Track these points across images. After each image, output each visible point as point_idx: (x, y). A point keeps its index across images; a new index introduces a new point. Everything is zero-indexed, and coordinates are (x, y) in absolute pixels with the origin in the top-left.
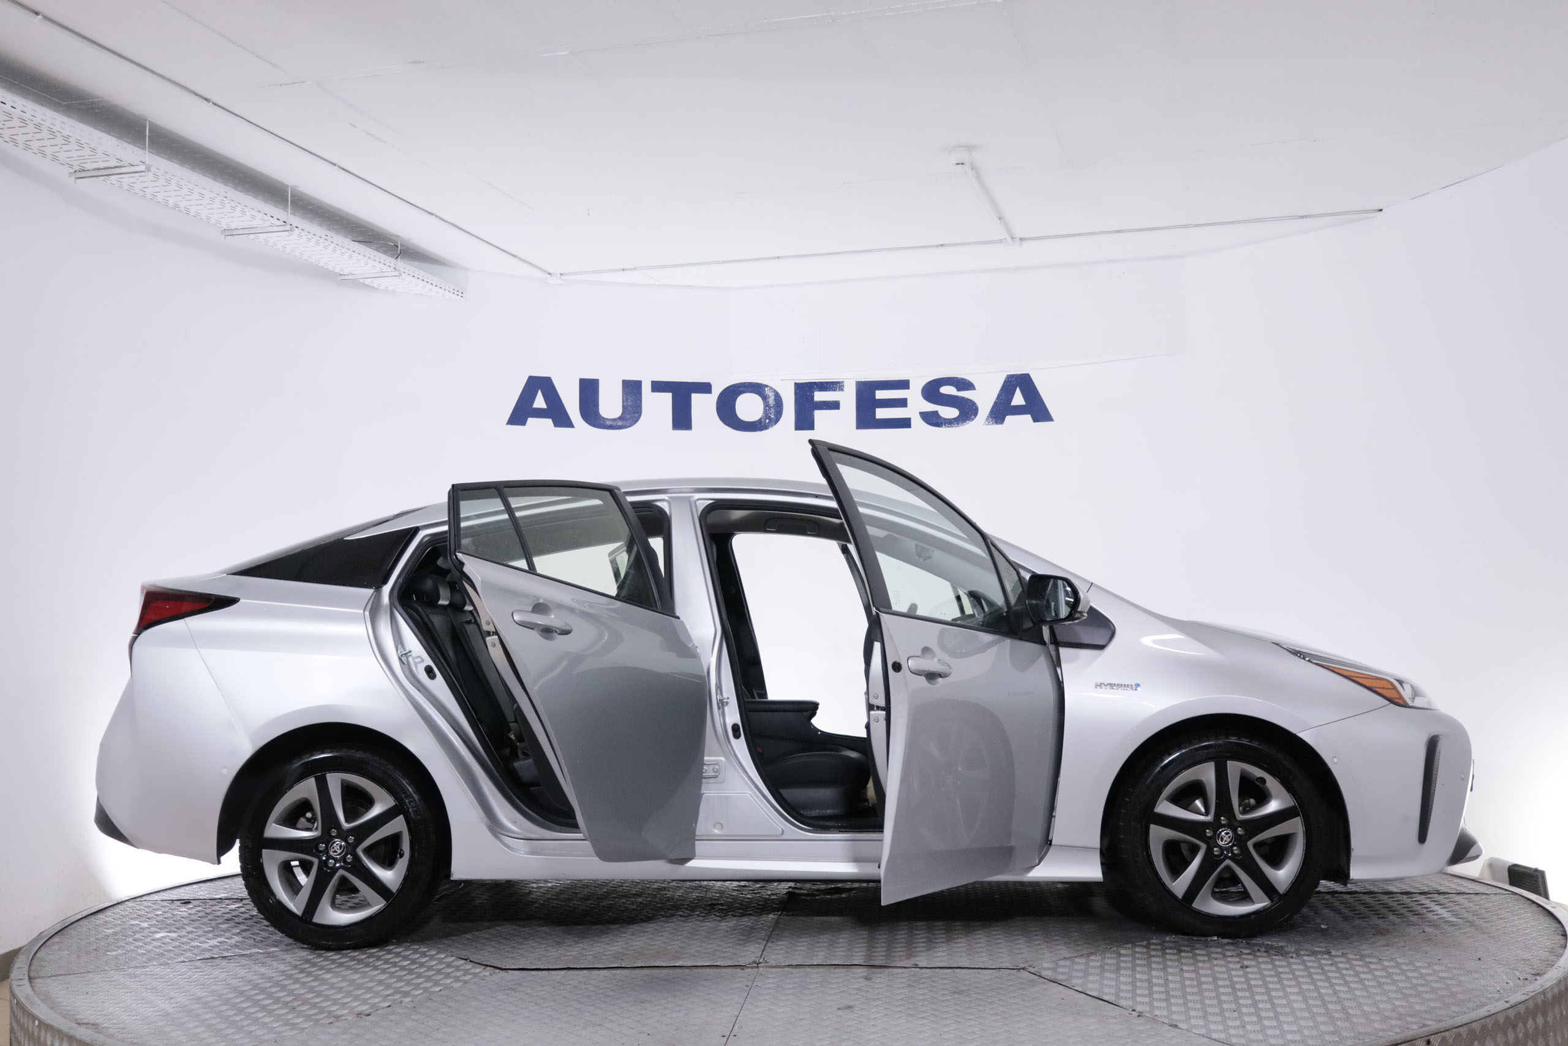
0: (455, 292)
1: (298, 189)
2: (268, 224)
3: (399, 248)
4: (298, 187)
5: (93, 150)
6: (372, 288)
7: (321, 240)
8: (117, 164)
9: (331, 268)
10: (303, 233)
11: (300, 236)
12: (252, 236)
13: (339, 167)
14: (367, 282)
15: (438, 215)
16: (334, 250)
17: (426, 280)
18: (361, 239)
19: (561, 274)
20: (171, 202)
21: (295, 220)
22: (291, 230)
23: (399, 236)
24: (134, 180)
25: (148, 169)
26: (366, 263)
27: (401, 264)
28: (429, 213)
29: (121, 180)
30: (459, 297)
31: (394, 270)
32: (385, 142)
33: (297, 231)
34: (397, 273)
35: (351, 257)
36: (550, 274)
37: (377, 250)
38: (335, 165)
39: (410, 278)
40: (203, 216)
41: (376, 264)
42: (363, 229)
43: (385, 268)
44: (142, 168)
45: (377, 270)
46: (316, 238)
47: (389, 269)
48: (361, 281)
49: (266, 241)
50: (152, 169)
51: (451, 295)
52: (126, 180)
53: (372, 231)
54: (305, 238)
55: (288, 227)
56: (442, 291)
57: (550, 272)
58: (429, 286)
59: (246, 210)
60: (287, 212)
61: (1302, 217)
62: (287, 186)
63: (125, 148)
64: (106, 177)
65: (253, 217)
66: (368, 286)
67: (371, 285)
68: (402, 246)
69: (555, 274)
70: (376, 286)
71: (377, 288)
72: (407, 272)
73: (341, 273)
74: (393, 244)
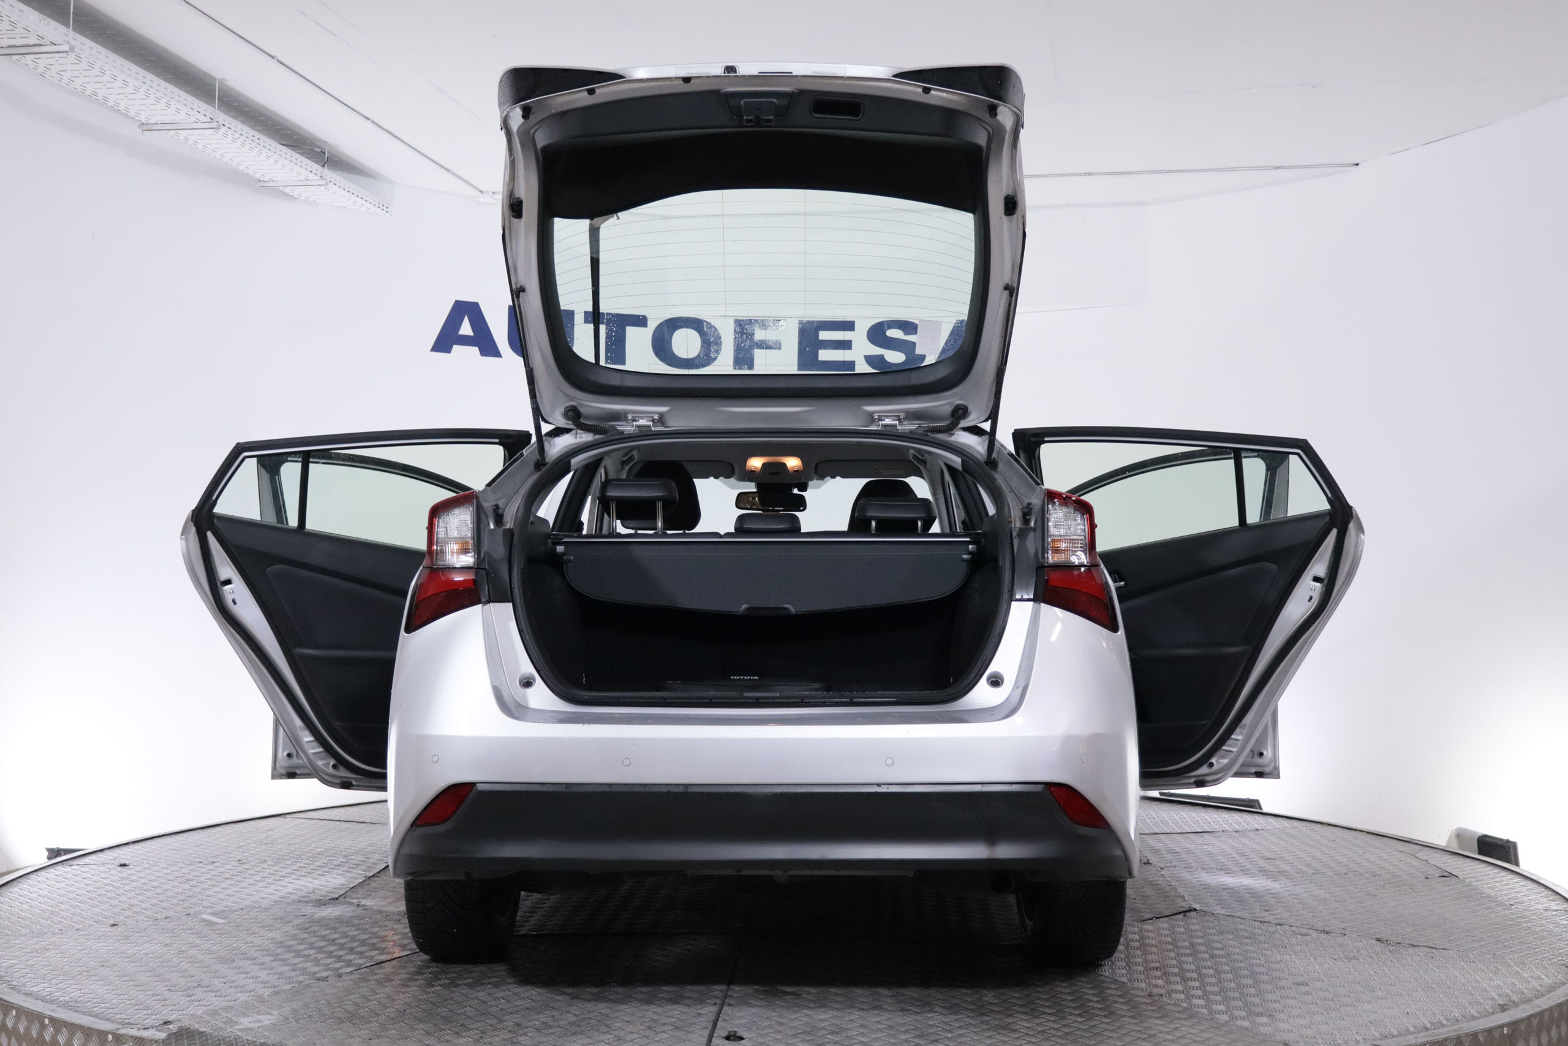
0: (381, 206)
1: (226, 83)
2: (193, 119)
3: (326, 155)
4: (226, 81)
5: (13, 24)
6: (292, 197)
7: (248, 141)
8: (38, 42)
9: (251, 173)
10: (230, 132)
11: (225, 135)
12: (172, 133)
13: (279, 61)
14: (288, 190)
15: (374, 120)
16: (260, 153)
17: (352, 191)
18: (285, 143)
19: (493, 193)
20: (89, 89)
21: (221, 117)
22: (218, 128)
23: (326, 142)
24: (52, 61)
25: (72, 49)
26: (292, 170)
27: (327, 172)
28: (366, 118)
29: (36, 60)
30: (384, 212)
31: (320, 178)
32: (335, 35)
33: (223, 130)
34: (323, 182)
35: (276, 161)
36: (481, 192)
37: (301, 154)
38: (273, 57)
39: (336, 188)
40: (122, 108)
41: (301, 170)
42: (289, 132)
43: (311, 176)
44: (66, 48)
45: (302, 177)
46: (242, 138)
47: (316, 177)
48: (281, 188)
49: (186, 139)
50: (76, 50)
51: (376, 209)
52: (44, 60)
53: (299, 134)
54: (230, 137)
55: (214, 125)
56: (367, 205)
57: (482, 189)
58: (354, 198)
59: (172, 102)
60: (214, 107)
61: (1278, 168)
62: (215, 79)
63: (48, 24)
64: (21, 56)
65: (178, 111)
66: (287, 195)
67: (291, 194)
68: (329, 153)
69: (487, 192)
70: (296, 196)
71: (297, 198)
72: (333, 182)
73: (261, 179)
74: (319, 150)
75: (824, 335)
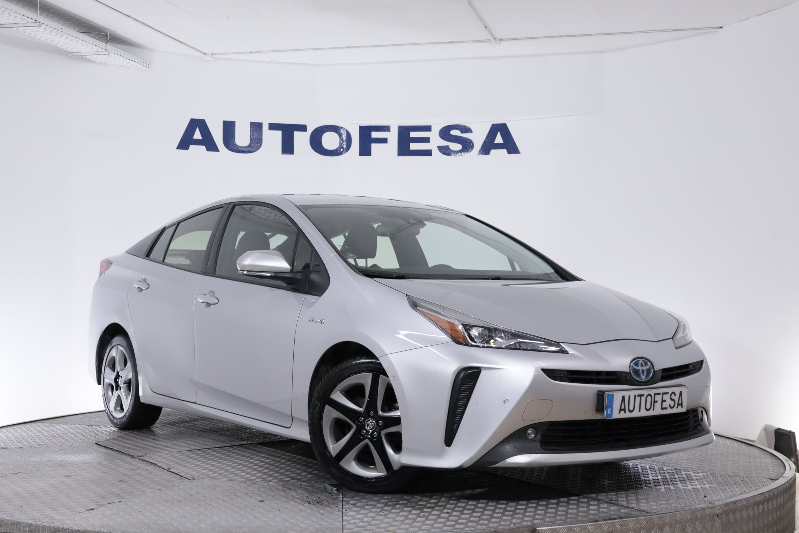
0: (144, 64)
2: (24, 21)
3: (108, 36)
6: (91, 61)
7: (59, 32)
9: (65, 48)
10: (47, 27)
11: (45, 29)
12: (15, 29)
14: (88, 57)
16: (67, 38)
17: (126, 57)
18: (84, 31)
19: (212, 54)
21: (42, 19)
22: (40, 25)
23: (108, 29)
26: (87, 47)
27: (110, 47)
28: (127, 16)
30: (147, 68)
31: (105, 50)
33: (43, 26)
34: (107, 53)
35: (77, 42)
36: (205, 54)
37: (95, 37)
39: (115, 55)
41: (93, 46)
42: (86, 25)
43: (99, 49)
45: (94, 50)
46: (55, 31)
47: (102, 50)
48: (84, 56)
49: (24, 32)
51: (141, 66)
53: (92, 26)
54: (48, 30)
55: (37, 24)
56: (135, 64)
57: (205, 52)
58: (127, 61)
59: (12, 11)
60: (37, 14)
65: (16, 17)
66: (88, 60)
67: (90, 59)
68: (110, 35)
69: (208, 54)
70: (94, 60)
71: (95, 61)
72: (113, 52)
73: (72, 52)
74: (104, 34)
75: (413, 134)
